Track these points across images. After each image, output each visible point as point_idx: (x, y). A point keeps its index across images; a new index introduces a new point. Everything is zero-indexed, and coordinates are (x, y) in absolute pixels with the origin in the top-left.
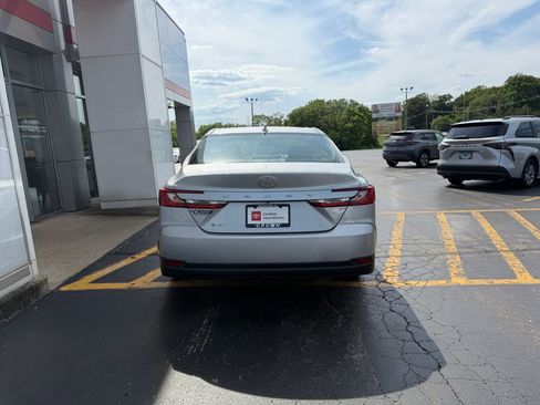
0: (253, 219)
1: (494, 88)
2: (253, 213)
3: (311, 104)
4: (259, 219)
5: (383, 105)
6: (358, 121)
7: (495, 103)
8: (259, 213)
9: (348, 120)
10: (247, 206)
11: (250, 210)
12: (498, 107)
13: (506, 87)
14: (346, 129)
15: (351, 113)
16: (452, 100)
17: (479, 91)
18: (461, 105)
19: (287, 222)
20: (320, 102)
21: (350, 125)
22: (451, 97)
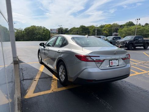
0: (111, 64)
1: (78, 28)
2: (111, 62)
3: (31, 26)
4: (112, 64)
5: (53, 29)
6: (46, 33)
7: (78, 31)
8: (112, 62)
9: (43, 32)
10: (109, 61)
11: (110, 61)
12: (79, 32)
13: (80, 28)
14: (43, 35)
15: (44, 30)
16: (69, 30)
17: (74, 28)
18: (70, 31)
19: (118, 64)
20: (34, 26)
21: (44, 34)
22: (68, 29)
